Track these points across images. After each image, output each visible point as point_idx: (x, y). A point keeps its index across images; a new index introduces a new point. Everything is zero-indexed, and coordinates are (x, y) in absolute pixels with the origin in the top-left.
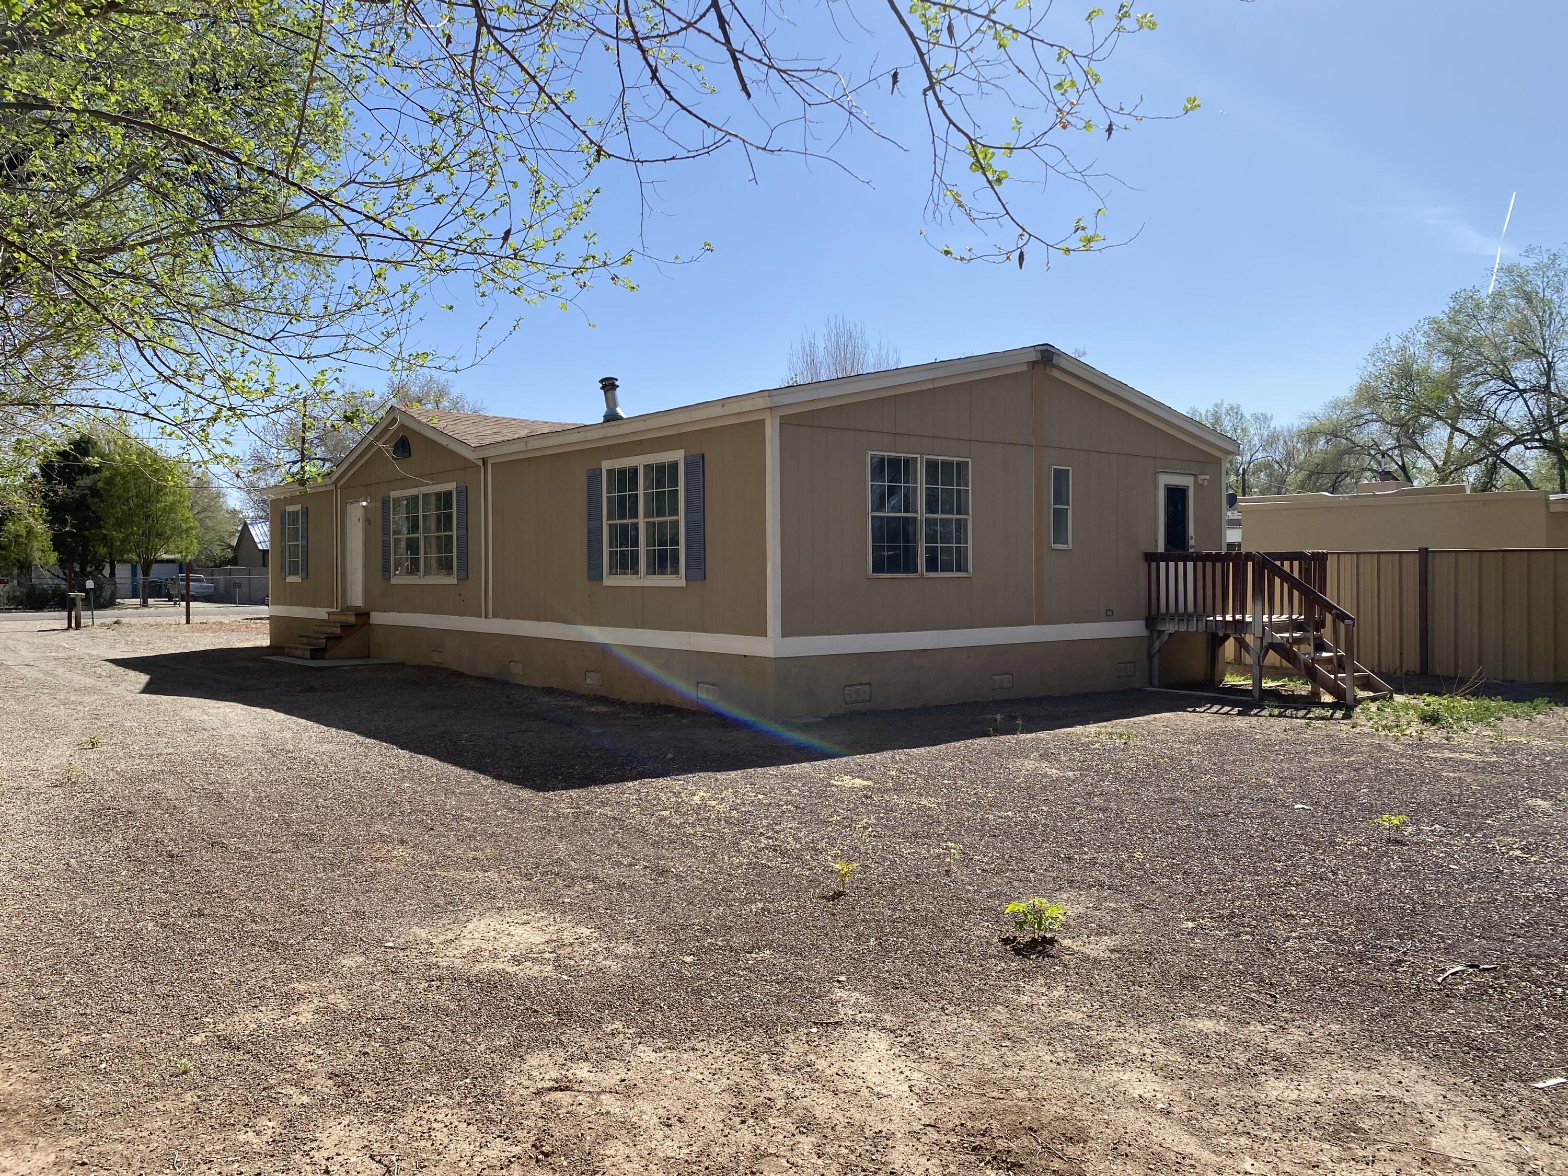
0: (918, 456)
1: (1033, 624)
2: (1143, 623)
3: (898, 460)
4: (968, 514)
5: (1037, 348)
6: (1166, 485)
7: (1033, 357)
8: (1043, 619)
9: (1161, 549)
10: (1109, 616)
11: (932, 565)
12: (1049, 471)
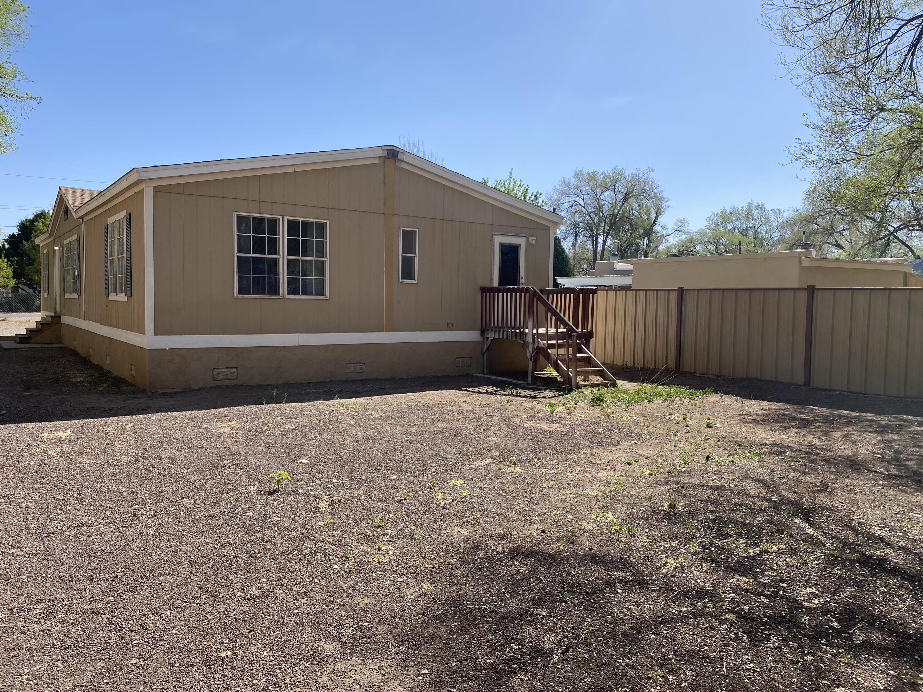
0: (281, 218)
1: (383, 331)
2: (479, 332)
3: (262, 220)
4: (326, 257)
5: (383, 148)
6: (501, 243)
7: (381, 153)
8: (391, 328)
9: (496, 284)
10: (450, 327)
11: (293, 290)
12: (399, 231)
